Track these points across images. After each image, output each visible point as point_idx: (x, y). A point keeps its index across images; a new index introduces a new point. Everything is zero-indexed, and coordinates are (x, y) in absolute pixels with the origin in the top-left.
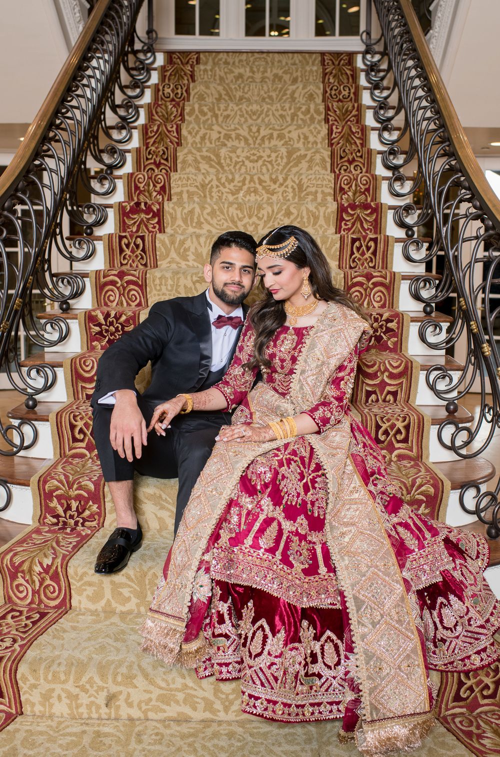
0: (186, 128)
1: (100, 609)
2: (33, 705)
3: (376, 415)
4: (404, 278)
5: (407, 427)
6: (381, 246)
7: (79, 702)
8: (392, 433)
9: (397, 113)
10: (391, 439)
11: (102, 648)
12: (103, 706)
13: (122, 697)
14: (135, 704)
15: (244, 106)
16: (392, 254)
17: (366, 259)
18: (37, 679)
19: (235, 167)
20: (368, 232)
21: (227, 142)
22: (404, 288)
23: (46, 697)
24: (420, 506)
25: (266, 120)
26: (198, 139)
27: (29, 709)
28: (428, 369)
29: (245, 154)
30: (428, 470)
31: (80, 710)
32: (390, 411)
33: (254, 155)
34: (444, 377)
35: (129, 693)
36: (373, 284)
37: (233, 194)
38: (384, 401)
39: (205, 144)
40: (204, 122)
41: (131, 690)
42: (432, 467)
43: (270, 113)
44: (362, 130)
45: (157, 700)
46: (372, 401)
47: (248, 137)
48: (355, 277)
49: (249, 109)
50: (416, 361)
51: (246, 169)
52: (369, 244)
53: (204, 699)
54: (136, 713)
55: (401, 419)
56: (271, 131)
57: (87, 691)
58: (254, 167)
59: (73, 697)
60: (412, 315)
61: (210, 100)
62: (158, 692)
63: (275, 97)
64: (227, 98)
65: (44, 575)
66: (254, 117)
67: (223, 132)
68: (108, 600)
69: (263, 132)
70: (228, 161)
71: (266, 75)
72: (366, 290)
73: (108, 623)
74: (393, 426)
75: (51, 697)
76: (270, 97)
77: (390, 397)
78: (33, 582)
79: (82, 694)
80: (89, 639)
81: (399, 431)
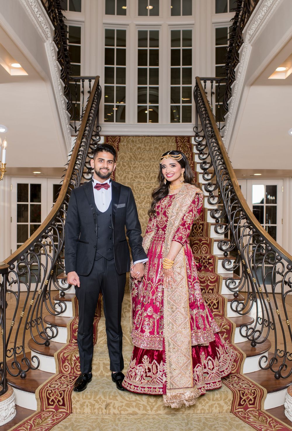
0: (118, 173)
1: (98, 375)
2: (77, 409)
3: (205, 298)
4: (215, 241)
5: (218, 303)
6: (205, 227)
7: (95, 407)
8: (212, 305)
9: (210, 167)
10: (211, 308)
11: (103, 387)
12: (104, 409)
13: (112, 405)
14: (116, 408)
15: (142, 163)
16: (210, 230)
17: (199, 233)
18: (79, 398)
19: (140, 191)
20: (199, 220)
21: (135, 179)
22: (215, 245)
23: (82, 405)
24: (224, 334)
25: (152, 169)
26: (123, 178)
27: (75, 411)
28: (226, 279)
29: (144, 185)
30: (227, 320)
31: (95, 411)
32: (211, 296)
33: (148, 186)
34: (233, 283)
35: (114, 403)
36: (202, 243)
37: (140, 204)
38: (208, 292)
39: (126, 180)
40: (125, 170)
41: (115, 402)
42: (228, 319)
43: (154, 166)
44: (195, 174)
45: (125, 406)
46: (203, 293)
47: (145, 177)
48: (195, 241)
49: (144, 164)
50: (221, 276)
51: (145, 192)
52: (200, 226)
53: (143, 405)
54: (116, 412)
55: (215, 299)
56: (155, 175)
57: (98, 402)
58: (148, 191)
59: (92, 405)
60: (219, 257)
61: (127, 159)
62: (126, 402)
63: (155, 158)
64: (134, 158)
65: (76, 361)
66: (147, 168)
67: (134, 175)
68: (102, 371)
69: (151, 175)
70: (137, 188)
71: (151, 147)
72: (199, 246)
73: (102, 379)
74: (212, 302)
75: (84, 405)
76: (154, 158)
77: (211, 291)
78: (72, 364)
79: (96, 404)
80: (96, 384)
81: (215, 305)
